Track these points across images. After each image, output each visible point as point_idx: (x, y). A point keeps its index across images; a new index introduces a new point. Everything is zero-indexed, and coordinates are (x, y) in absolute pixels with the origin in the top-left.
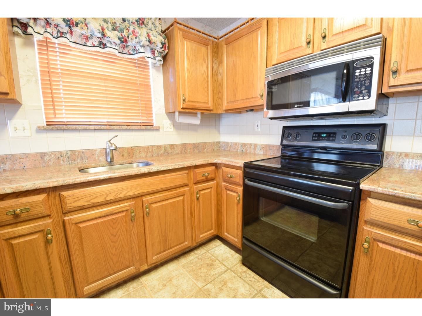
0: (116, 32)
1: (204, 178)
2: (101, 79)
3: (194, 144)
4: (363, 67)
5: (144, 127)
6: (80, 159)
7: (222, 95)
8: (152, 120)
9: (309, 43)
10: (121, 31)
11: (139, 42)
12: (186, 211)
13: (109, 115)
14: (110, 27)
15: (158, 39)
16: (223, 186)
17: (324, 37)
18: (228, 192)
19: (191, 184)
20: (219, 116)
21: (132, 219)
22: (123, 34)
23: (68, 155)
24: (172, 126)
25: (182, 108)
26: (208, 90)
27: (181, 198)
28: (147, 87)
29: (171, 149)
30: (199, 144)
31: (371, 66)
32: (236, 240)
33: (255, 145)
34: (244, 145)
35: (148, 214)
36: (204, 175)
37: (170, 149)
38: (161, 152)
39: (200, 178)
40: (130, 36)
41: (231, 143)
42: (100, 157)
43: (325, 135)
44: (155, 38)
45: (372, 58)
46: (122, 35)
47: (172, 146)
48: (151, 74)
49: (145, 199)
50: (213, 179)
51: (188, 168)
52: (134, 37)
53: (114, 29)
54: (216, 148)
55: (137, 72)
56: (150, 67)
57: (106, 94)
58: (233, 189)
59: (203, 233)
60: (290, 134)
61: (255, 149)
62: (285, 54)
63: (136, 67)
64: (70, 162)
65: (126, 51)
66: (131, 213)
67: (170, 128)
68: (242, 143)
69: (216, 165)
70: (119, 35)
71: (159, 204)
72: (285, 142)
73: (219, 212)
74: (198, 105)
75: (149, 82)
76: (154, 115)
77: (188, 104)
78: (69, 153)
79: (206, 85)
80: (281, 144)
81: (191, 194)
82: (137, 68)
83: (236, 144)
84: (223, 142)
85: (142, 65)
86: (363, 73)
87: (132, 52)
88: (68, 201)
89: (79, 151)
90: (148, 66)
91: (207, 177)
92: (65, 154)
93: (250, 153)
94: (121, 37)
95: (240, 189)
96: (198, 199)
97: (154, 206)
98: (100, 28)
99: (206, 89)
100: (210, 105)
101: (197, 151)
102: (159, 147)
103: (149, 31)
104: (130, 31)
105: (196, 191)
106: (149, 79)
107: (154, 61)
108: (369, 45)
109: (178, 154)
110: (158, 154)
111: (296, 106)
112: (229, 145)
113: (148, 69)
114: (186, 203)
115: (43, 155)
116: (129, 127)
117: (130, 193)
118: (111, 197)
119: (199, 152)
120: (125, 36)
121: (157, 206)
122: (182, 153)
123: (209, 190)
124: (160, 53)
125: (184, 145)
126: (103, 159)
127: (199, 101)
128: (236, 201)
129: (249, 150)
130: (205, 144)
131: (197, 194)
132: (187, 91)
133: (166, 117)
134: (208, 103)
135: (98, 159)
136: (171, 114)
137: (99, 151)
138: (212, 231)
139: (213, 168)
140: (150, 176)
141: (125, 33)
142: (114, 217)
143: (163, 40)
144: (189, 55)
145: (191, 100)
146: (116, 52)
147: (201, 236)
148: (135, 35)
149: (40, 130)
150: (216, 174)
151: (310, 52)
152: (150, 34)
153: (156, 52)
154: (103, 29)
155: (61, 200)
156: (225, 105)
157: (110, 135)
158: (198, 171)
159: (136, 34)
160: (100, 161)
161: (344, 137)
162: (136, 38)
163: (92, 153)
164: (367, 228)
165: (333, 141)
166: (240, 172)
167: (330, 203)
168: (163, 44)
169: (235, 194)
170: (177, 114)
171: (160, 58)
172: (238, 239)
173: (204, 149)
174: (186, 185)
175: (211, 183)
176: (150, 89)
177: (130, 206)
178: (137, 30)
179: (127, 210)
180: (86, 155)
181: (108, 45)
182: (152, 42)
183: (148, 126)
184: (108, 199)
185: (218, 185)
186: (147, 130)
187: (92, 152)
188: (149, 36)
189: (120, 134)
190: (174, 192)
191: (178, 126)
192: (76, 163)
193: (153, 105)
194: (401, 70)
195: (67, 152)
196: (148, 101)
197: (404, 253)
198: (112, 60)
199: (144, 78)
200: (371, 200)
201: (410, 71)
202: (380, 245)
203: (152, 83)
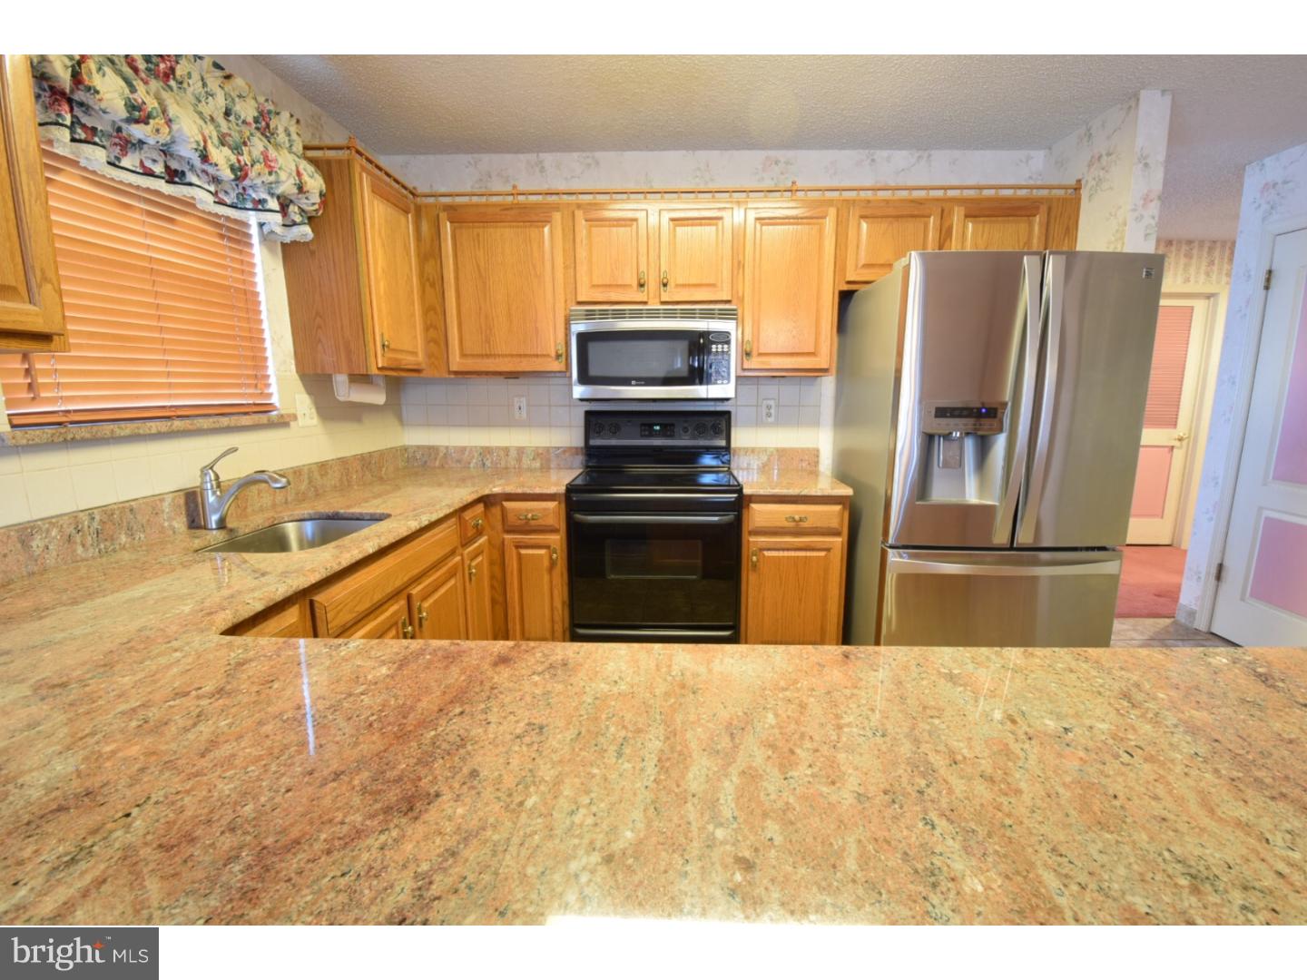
0: (226, 152)
1: (475, 530)
4: (720, 343)
6: (126, 534)
7: (442, 332)
8: (270, 395)
9: (642, 285)
10: (237, 148)
11: (272, 185)
12: (460, 612)
13: (170, 385)
14: (213, 131)
16: (508, 542)
17: (665, 285)
18: (523, 552)
22: (241, 158)
23: (95, 525)
24: (314, 410)
26: (415, 321)
28: (248, 299)
29: (322, 475)
30: (370, 455)
31: (728, 343)
33: (521, 451)
34: (488, 451)
37: (319, 478)
39: (470, 532)
40: (258, 167)
41: (447, 448)
42: (174, 519)
43: (658, 428)
44: (312, 181)
45: (729, 333)
46: (239, 161)
47: (322, 467)
48: (257, 260)
50: (482, 533)
52: (267, 171)
53: (221, 140)
55: (227, 252)
56: (255, 240)
58: (533, 541)
60: (601, 426)
63: (222, 236)
64: (102, 546)
66: (405, 626)
67: (313, 415)
68: (482, 447)
69: (487, 501)
70: (233, 159)
72: (595, 442)
74: (404, 360)
76: (272, 380)
78: (97, 518)
79: (412, 310)
80: (585, 445)
81: (463, 572)
82: (225, 242)
83: (463, 449)
85: (241, 235)
86: (720, 350)
87: (228, 200)
89: (120, 507)
90: (250, 238)
91: (478, 529)
92: (86, 523)
93: (506, 468)
94: (237, 165)
95: (559, 539)
96: (470, 578)
98: (200, 138)
99: (412, 319)
100: (421, 359)
101: (369, 476)
102: (298, 473)
103: (296, 159)
104: (257, 153)
105: (467, 563)
106: (253, 274)
108: (724, 315)
111: (633, 382)
112: (441, 454)
113: (250, 245)
115: (26, 533)
120: (246, 164)
123: (481, 557)
124: (305, 214)
125: (343, 461)
127: (405, 348)
128: (546, 564)
129: (503, 463)
130: (382, 453)
131: (470, 568)
133: (300, 386)
135: (170, 526)
136: (315, 380)
137: (169, 499)
139: (482, 507)
141: (246, 157)
145: (394, 346)
148: (270, 167)
150: (486, 521)
151: (644, 299)
152: (301, 170)
153: (294, 209)
154: (205, 141)
156: (455, 362)
159: (272, 164)
160: (174, 532)
161: (686, 430)
162: (270, 173)
163: (154, 509)
164: (752, 539)
165: (671, 436)
166: (556, 504)
169: (543, 552)
170: (339, 379)
175: (481, 542)
178: (274, 152)
180: (139, 517)
181: (191, 178)
182: (305, 189)
183: (260, 416)
185: (494, 544)
187: (154, 507)
188: (299, 174)
190: (444, 569)
192: (117, 547)
193: (269, 354)
194: (755, 353)
195: (90, 512)
196: (256, 339)
197: (786, 554)
198: (168, 211)
199: (243, 272)
200: (754, 506)
201: (760, 355)
202: (766, 553)
203: (260, 288)
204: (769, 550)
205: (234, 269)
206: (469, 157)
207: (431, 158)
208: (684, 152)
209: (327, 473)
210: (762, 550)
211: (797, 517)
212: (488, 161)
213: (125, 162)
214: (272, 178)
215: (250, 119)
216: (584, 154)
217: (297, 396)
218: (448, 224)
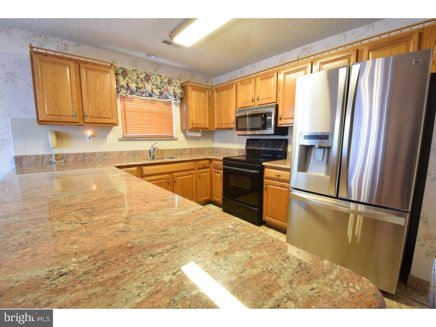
0: (158, 90)
1: (203, 166)
2: (148, 112)
3: (197, 149)
4: (269, 116)
5: (169, 138)
7: (214, 119)
8: (173, 134)
9: (253, 101)
10: (161, 89)
11: (169, 94)
12: (193, 184)
13: (151, 132)
14: (155, 87)
15: (179, 91)
16: (213, 171)
17: (258, 100)
18: (216, 174)
19: (196, 169)
20: (213, 132)
21: (169, 183)
23: (133, 153)
24: (184, 138)
25: (191, 128)
26: (206, 117)
27: (191, 176)
28: (170, 116)
30: (200, 148)
31: (272, 116)
32: (220, 200)
33: (234, 149)
34: (228, 149)
35: (175, 182)
36: (203, 165)
38: (178, 153)
39: (201, 166)
40: (165, 91)
41: (221, 148)
43: (264, 144)
44: (177, 91)
45: (272, 113)
47: (184, 150)
48: (173, 108)
49: (174, 174)
50: (208, 168)
51: (195, 160)
53: (157, 88)
54: (211, 151)
55: (166, 107)
57: (150, 120)
58: (218, 172)
59: (202, 197)
60: (250, 143)
61: (234, 152)
62: (244, 104)
63: (165, 104)
65: (161, 97)
66: (168, 180)
67: (183, 139)
69: (210, 160)
70: (160, 91)
71: (180, 178)
72: (248, 148)
73: (211, 187)
74: (200, 126)
75: (172, 113)
76: (174, 131)
77: (194, 126)
79: (205, 114)
80: (246, 149)
81: (196, 175)
82: (166, 105)
83: (223, 149)
84: (216, 148)
85: (169, 104)
86: (269, 118)
87: (164, 98)
88: (144, 171)
89: (137, 151)
90: (172, 103)
91: (204, 166)
93: (231, 154)
95: (222, 172)
96: (200, 177)
97: (178, 178)
98: (151, 89)
99: (205, 117)
100: (207, 126)
101: (199, 153)
102: (177, 150)
103: (174, 87)
104: (165, 88)
105: (199, 173)
106: (172, 111)
107: (175, 101)
108: (271, 107)
109: (188, 154)
110: (176, 154)
112: (220, 150)
113: (172, 105)
114: (193, 179)
115: (121, 153)
116: (161, 138)
117: (168, 171)
118: (160, 172)
119: (200, 153)
121: (180, 179)
122: (190, 154)
123: (206, 174)
124: (179, 97)
126: (148, 155)
127: (201, 123)
128: (220, 178)
129: (230, 152)
131: (199, 174)
132: (194, 118)
133: (181, 132)
134: (206, 125)
136: (184, 131)
137: (147, 151)
138: (207, 197)
139: (208, 161)
140: (177, 163)
141: (162, 90)
142: (161, 181)
143: (181, 91)
144: (195, 98)
145: (196, 123)
146: (157, 99)
147: (201, 199)
149: (120, 140)
150: (210, 165)
151: (253, 105)
152: (175, 89)
153: (177, 97)
154: (152, 89)
155: (142, 170)
156: (216, 126)
157: (152, 143)
158: (200, 162)
160: (147, 157)
161: (271, 145)
164: (266, 180)
165: (267, 147)
166: (222, 163)
167: (254, 171)
168: (181, 93)
169: (219, 175)
170: (188, 130)
171: (179, 100)
172: (221, 199)
173: (203, 152)
174: (193, 169)
175: (207, 170)
176: (173, 116)
177: (168, 176)
178: (169, 87)
179: (166, 179)
180: (140, 153)
181: (153, 96)
182: (176, 93)
183: (171, 138)
184: (159, 172)
185: (211, 171)
186: (171, 140)
187: (143, 152)
189: (158, 142)
190: (188, 172)
191: (188, 138)
193: (174, 126)
194: (282, 118)
195: (132, 151)
196: (171, 123)
197: (275, 187)
198: (154, 102)
199: (170, 110)
200: (266, 169)
201: (285, 119)
202: (269, 186)
203: (173, 113)
204: (270, 185)
205: (167, 110)
206: (228, 74)
207: (222, 76)
208: (277, 56)
209: (185, 151)
210: (268, 184)
211: (277, 175)
212: (232, 73)
213: (143, 95)
214: (168, 92)
215: (166, 82)
216: (252, 65)
217: (180, 134)
218: (216, 93)
